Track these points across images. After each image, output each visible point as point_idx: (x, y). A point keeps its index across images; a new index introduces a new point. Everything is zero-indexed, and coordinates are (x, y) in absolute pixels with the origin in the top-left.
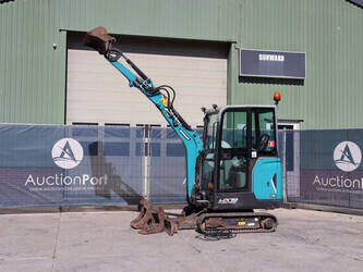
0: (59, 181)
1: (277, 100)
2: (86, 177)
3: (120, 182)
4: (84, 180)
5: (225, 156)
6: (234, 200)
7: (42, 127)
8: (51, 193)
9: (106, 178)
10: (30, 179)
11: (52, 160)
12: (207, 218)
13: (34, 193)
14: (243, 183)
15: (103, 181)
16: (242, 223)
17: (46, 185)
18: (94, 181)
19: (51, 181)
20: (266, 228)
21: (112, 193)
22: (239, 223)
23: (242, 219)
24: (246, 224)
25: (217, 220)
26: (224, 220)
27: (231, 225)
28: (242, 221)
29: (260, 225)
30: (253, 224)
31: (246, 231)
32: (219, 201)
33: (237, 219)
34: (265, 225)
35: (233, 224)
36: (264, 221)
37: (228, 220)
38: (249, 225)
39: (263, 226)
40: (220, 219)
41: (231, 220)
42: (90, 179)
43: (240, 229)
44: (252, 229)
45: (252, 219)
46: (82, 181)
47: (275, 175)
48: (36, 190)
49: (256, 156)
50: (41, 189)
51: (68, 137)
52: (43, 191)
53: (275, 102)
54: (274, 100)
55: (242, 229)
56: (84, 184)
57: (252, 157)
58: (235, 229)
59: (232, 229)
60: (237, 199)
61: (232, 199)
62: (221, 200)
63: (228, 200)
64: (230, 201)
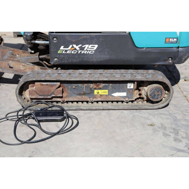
6: (90, 49)
12: (33, 82)
16: (101, 92)
22: (96, 92)
23: (102, 85)
24: (110, 92)
25: (52, 86)
26: (65, 85)
27: (80, 94)
28: (100, 89)
29: (140, 94)
30: (124, 94)
31: (110, 105)
32: (59, 49)
33: (92, 85)
34: (147, 96)
35: (84, 94)
36: (146, 88)
37: (74, 86)
38: (116, 94)
39: (144, 95)
40: (59, 84)
41: (80, 85)
43: (98, 102)
44: (122, 102)
45: (121, 85)
55: (102, 101)
58: (88, 102)
59: (82, 102)
60: (96, 46)
61: (87, 46)
62: (62, 48)
63: (77, 47)
64: (82, 49)
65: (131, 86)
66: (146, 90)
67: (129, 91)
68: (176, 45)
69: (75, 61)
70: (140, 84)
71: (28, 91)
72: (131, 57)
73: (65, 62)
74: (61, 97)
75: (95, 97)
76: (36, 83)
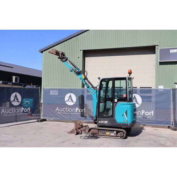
0: (67, 110)
2: (77, 109)
3: (90, 112)
4: (77, 110)
5: (102, 101)
6: (106, 122)
7: (61, 89)
8: (64, 114)
9: (85, 109)
10: (57, 109)
11: (65, 102)
13: (58, 114)
14: (111, 114)
15: (84, 111)
16: (108, 133)
18: (80, 111)
19: (64, 110)
21: (87, 116)
22: (106, 133)
23: (108, 131)
24: (110, 133)
26: (99, 130)
27: (103, 133)
28: (107, 132)
30: (113, 134)
32: (99, 122)
33: (105, 131)
35: (104, 133)
37: (101, 131)
40: (97, 130)
41: (103, 131)
42: (79, 110)
43: (107, 136)
44: (113, 136)
45: (113, 132)
46: (76, 110)
47: (127, 111)
48: (59, 113)
49: (117, 101)
50: (61, 113)
51: (71, 93)
52: (62, 114)
53: (129, 74)
54: (129, 73)
55: (108, 136)
56: (76, 112)
57: (115, 102)
58: (104, 136)
59: (103, 136)
60: (107, 122)
61: (105, 121)
62: (100, 121)
63: (103, 122)
64: (104, 122)
65: (115, 132)
66: (119, 134)
67: (115, 133)
68: (127, 123)
69: (103, 125)
70: (118, 132)
72: (115, 125)
73: (100, 125)
74: (98, 134)
75: (106, 134)
76: (93, 129)
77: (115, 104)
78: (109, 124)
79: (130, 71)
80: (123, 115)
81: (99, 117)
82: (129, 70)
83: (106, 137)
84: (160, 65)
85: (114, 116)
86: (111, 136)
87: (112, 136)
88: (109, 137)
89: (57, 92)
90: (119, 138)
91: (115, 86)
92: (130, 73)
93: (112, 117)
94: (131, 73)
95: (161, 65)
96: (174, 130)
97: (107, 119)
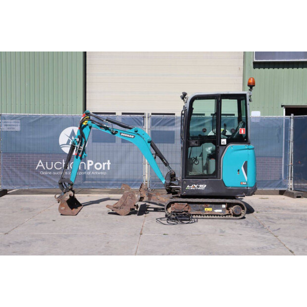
1: (251, 86)
2: (90, 163)
4: (89, 165)
5: (193, 143)
6: (203, 187)
9: (109, 163)
10: (40, 164)
11: (59, 147)
12: (173, 203)
14: (212, 169)
15: (106, 166)
16: (208, 210)
17: (54, 170)
18: (98, 166)
19: (58, 166)
20: (235, 215)
22: (206, 209)
23: (209, 205)
24: (213, 210)
25: (183, 205)
26: (190, 205)
27: (197, 210)
28: (208, 207)
29: (229, 212)
30: (221, 211)
31: (213, 217)
32: (186, 187)
33: (203, 205)
34: (233, 213)
35: (200, 210)
36: (232, 208)
37: (194, 205)
38: (217, 211)
39: (231, 213)
40: (186, 204)
41: (197, 205)
42: (94, 164)
43: (206, 215)
44: (220, 215)
45: (219, 205)
46: (87, 166)
47: (246, 162)
48: (46, 173)
49: (226, 144)
50: (50, 173)
51: (74, 126)
52: (52, 175)
53: (249, 88)
54: (248, 86)
55: (209, 215)
56: (89, 169)
57: (222, 144)
58: (201, 215)
59: (198, 215)
60: (206, 186)
61: (201, 185)
62: (188, 186)
63: (196, 186)
64: (198, 187)
65: (224, 206)
66: (232, 209)
67: (223, 209)
68: (246, 186)
69: (195, 193)
70: (229, 205)
71: (170, 208)
72: (223, 192)
73: (190, 194)
74: (188, 211)
75: (205, 212)
76: (175, 203)
77: (221, 149)
78: (210, 191)
79: (251, 81)
80: (239, 171)
81: (187, 177)
82: (250, 79)
83: (205, 217)
84: (254, 68)
85: (218, 173)
86: (214, 215)
87: (217, 215)
88: (210, 217)
89: (19, 124)
90: (232, 217)
91: (222, 113)
92: (251, 84)
93: (215, 176)
94: (254, 86)
95: (257, 69)
96: (298, 197)
97: (203, 181)
